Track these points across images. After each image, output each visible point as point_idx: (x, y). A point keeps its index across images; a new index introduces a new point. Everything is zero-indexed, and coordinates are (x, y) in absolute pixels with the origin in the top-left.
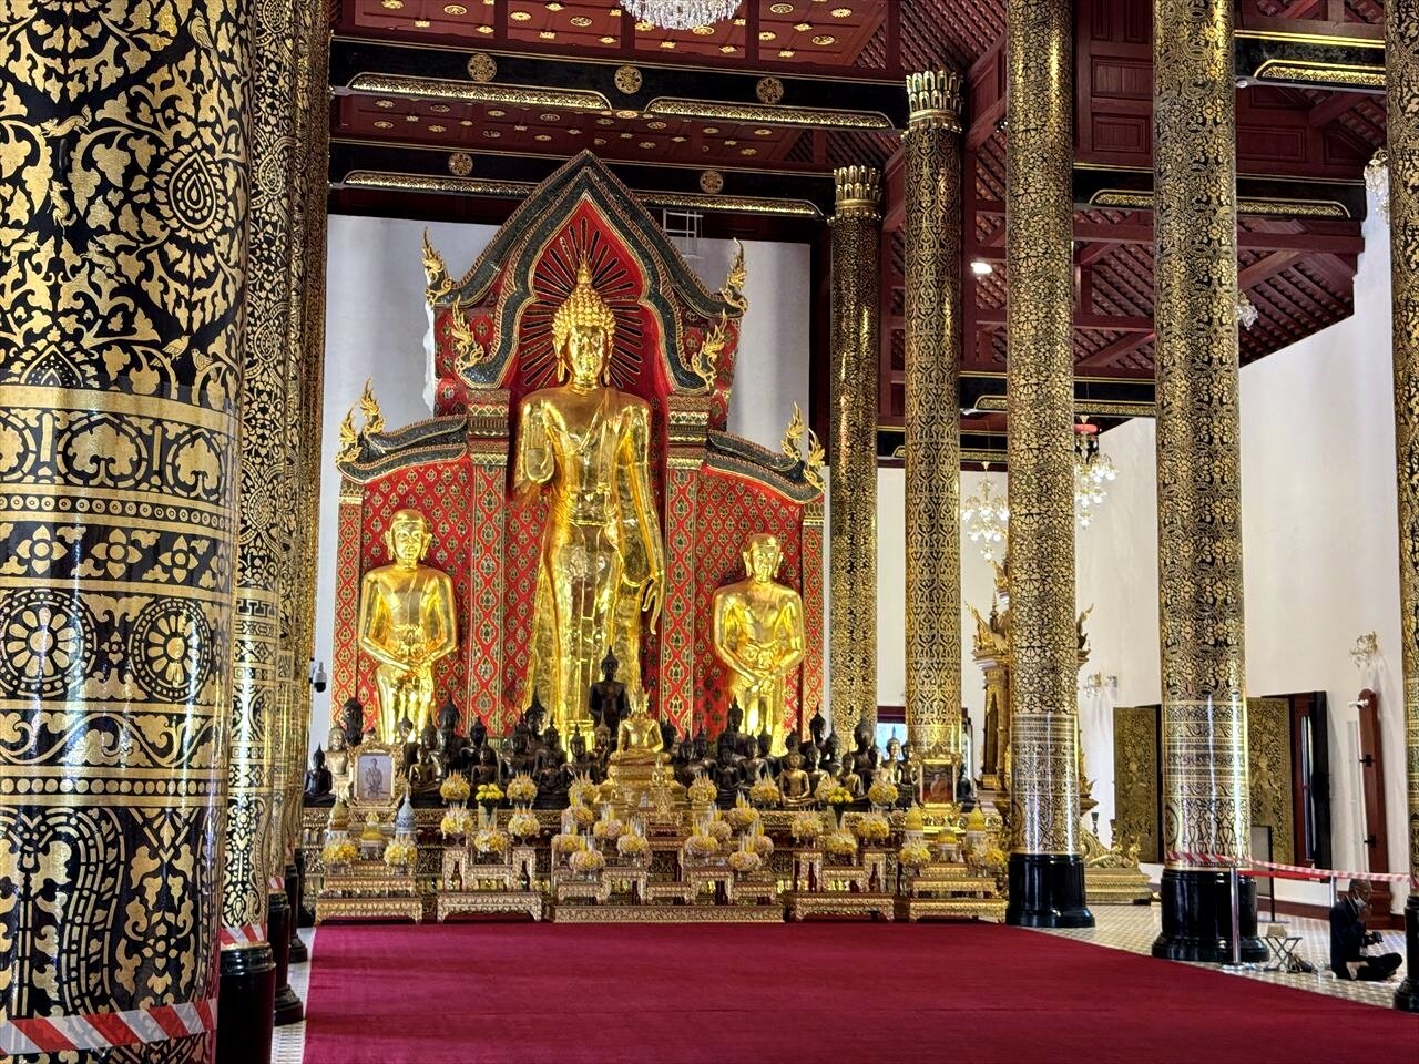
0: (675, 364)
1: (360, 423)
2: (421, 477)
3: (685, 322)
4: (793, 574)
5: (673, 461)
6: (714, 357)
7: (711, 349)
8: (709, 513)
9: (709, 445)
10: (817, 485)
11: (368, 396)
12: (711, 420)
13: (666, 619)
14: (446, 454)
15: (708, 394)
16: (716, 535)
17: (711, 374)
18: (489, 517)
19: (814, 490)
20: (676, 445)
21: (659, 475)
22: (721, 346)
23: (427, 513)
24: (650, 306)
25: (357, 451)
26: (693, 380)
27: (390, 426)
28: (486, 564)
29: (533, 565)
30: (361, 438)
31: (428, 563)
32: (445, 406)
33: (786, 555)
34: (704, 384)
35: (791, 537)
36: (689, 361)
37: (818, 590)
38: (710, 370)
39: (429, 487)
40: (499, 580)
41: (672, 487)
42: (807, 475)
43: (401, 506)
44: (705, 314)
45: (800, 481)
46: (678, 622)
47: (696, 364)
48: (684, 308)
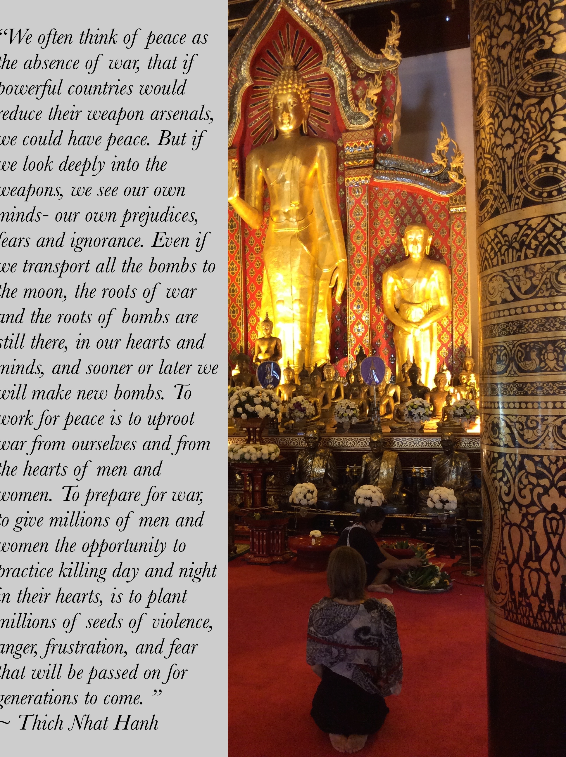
0: (349, 109)
3: (355, 78)
4: (444, 251)
5: (349, 180)
6: (375, 99)
7: (372, 93)
9: (375, 165)
10: (458, 181)
13: (350, 292)
15: (371, 127)
16: (387, 231)
17: (373, 111)
19: (458, 186)
20: (350, 168)
22: (378, 91)
26: (361, 118)
34: (369, 119)
35: (443, 224)
36: (357, 106)
37: (462, 261)
38: (372, 108)
41: (351, 199)
42: (453, 176)
45: (447, 180)
46: (358, 294)
47: (363, 107)
48: (354, 69)
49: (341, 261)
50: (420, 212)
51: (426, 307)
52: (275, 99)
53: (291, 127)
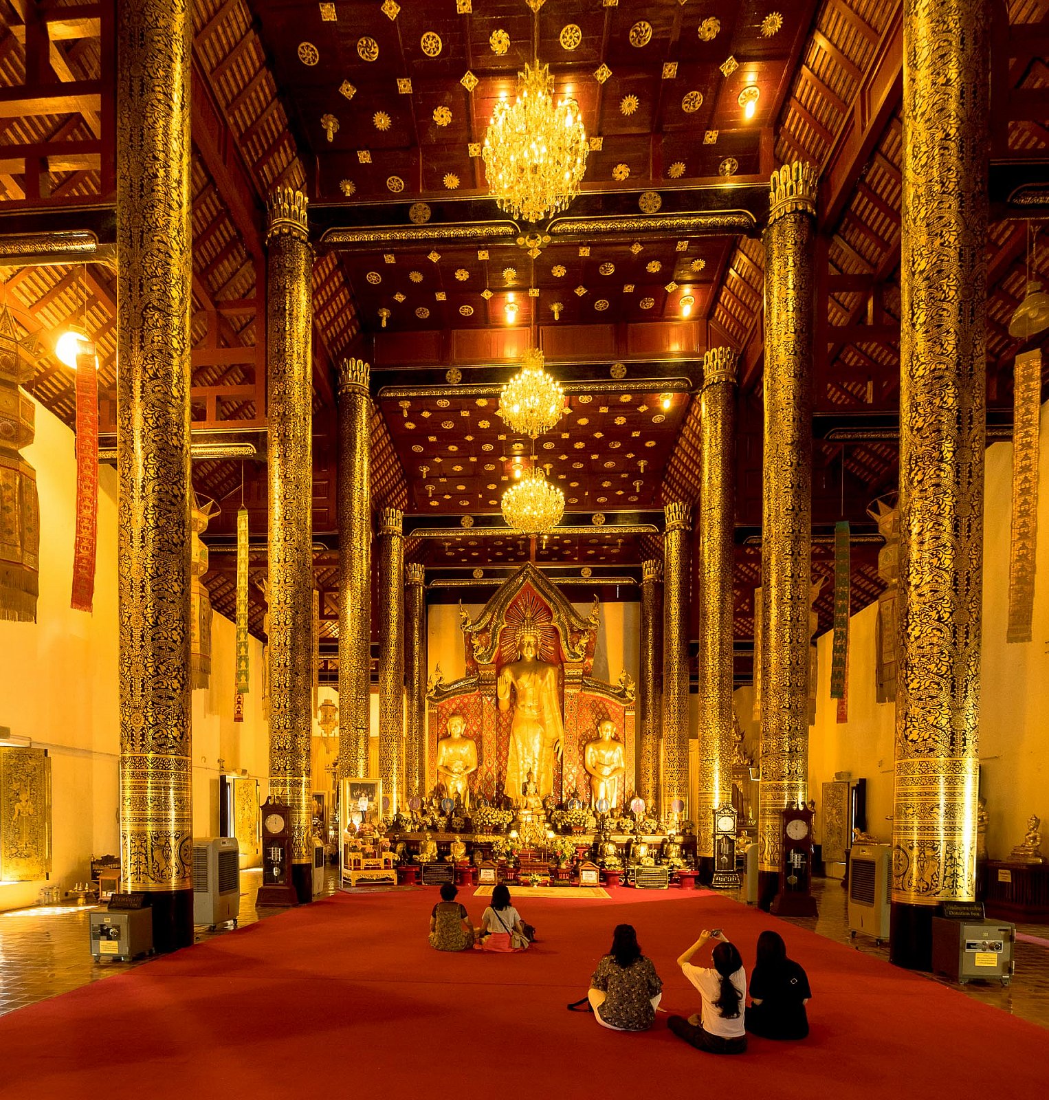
0: (569, 649)
1: (435, 682)
2: (461, 701)
3: (572, 631)
4: (621, 736)
5: (566, 691)
6: (584, 645)
7: (583, 642)
8: (584, 711)
9: (583, 683)
10: (631, 697)
11: (438, 668)
12: (584, 672)
13: (565, 755)
14: (471, 691)
15: (581, 662)
16: (588, 721)
17: (584, 653)
18: (489, 716)
19: (630, 700)
20: (569, 684)
21: (562, 697)
22: (587, 641)
23: (464, 716)
24: (556, 624)
25: (434, 691)
26: (576, 655)
27: (446, 681)
28: (489, 735)
29: (509, 735)
30: (436, 687)
31: (465, 737)
32: (469, 673)
33: (617, 727)
34: (580, 657)
35: (621, 719)
36: (574, 648)
38: (583, 651)
39: (465, 705)
40: (494, 741)
41: (567, 701)
42: (628, 694)
43: (454, 714)
44: (582, 628)
45: (624, 696)
46: (570, 757)
47: (577, 649)
48: (571, 626)
49: (562, 737)
50: (607, 712)
51: (612, 767)
52: (522, 637)
53: (532, 656)
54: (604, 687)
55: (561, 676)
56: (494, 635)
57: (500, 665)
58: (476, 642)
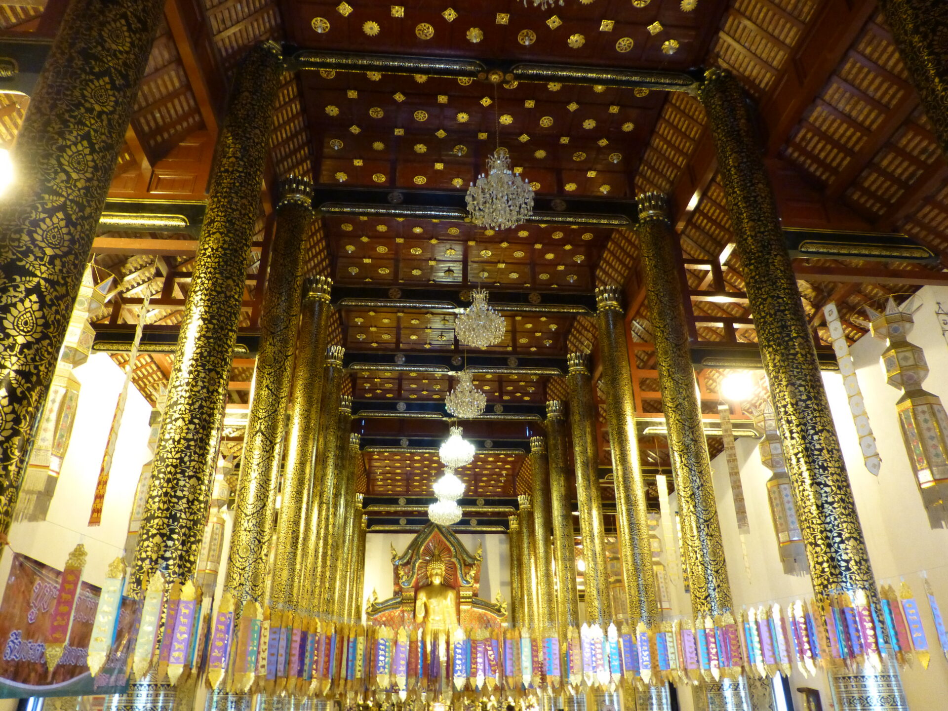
0: (462, 578)
1: (372, 601)
2: (390, 615)
3: (465, 565)
6: (473, 575)
7: (472, 573)
9: (472, 602)
11: (374, 592)
12: (473, 594)
14: (396, 608)
15: (471, 586)
17: (472, 580)
20: (463, 602)
22: (475, 572)
24: (454, 560)
25: (371, 608)
27: (380, 600)
30: (373, 605)
32: (396, 593)
34: (470, 583)
36: (466, 576)
39: (392, 618)
41: (462, 615)
44: (471, 562)
45: (500, 611)
47: (468, 578)
48: (464, 561)
50: (489, 623)
52: (432, 569)
53: (439, 582)
54: (487, 606)
55: (458, 597)
56: (414, 567)
57: (417, 589)
58: (402, 573)
